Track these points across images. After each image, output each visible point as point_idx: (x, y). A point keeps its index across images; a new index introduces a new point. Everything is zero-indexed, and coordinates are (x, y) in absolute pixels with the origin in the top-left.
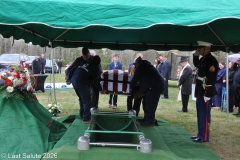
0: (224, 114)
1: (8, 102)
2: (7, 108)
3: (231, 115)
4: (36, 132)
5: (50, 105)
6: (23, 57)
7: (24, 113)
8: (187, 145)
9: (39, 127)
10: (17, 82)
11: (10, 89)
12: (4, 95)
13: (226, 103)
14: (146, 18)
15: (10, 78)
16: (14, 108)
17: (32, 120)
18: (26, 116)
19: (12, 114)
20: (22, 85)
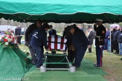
0: (109, 53)
1: (6, 50)
2: (5, 52)
3: (112, 53)
4: (20, 64)
5: (25, 51)
6: (9, 27)
7: (14, 55)
8: (92, 68)
9: (21, 61)
10: (10, 40)
11: (7, 43)
12: (4, 46)
13: (110, 48)
14: (73, 9)
15: (6, 38)
16: (9, 52)
17: (18, 58)
18: (15, 56)
19: (8, 55)
20: (12, 42)
